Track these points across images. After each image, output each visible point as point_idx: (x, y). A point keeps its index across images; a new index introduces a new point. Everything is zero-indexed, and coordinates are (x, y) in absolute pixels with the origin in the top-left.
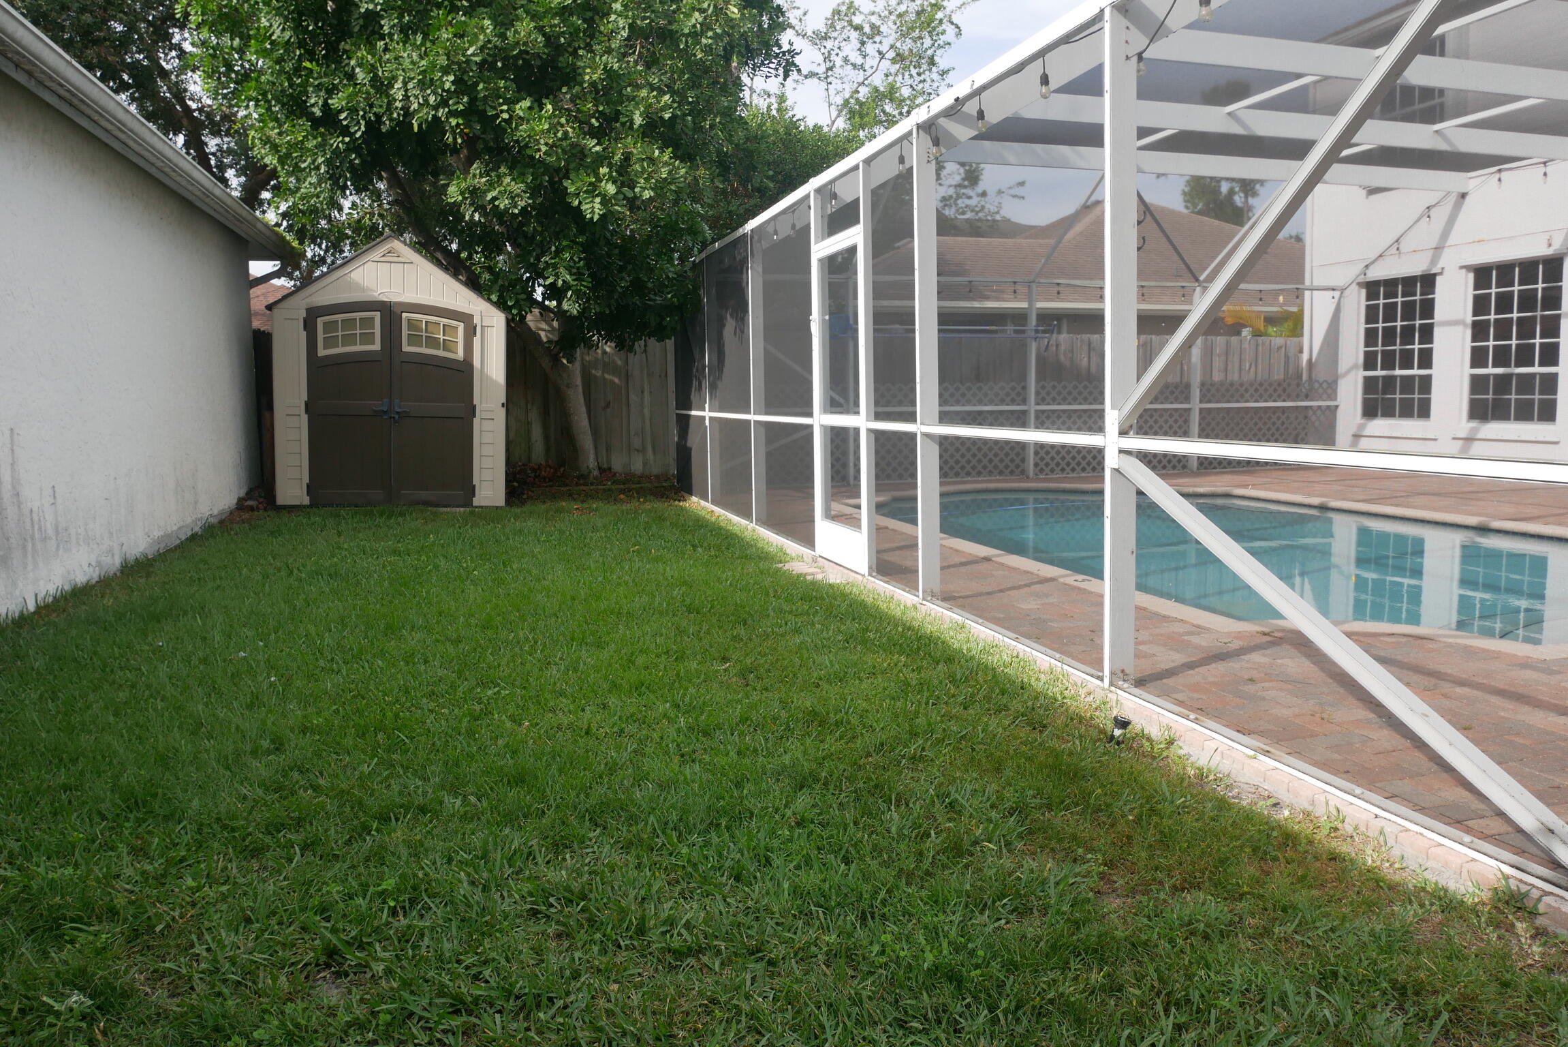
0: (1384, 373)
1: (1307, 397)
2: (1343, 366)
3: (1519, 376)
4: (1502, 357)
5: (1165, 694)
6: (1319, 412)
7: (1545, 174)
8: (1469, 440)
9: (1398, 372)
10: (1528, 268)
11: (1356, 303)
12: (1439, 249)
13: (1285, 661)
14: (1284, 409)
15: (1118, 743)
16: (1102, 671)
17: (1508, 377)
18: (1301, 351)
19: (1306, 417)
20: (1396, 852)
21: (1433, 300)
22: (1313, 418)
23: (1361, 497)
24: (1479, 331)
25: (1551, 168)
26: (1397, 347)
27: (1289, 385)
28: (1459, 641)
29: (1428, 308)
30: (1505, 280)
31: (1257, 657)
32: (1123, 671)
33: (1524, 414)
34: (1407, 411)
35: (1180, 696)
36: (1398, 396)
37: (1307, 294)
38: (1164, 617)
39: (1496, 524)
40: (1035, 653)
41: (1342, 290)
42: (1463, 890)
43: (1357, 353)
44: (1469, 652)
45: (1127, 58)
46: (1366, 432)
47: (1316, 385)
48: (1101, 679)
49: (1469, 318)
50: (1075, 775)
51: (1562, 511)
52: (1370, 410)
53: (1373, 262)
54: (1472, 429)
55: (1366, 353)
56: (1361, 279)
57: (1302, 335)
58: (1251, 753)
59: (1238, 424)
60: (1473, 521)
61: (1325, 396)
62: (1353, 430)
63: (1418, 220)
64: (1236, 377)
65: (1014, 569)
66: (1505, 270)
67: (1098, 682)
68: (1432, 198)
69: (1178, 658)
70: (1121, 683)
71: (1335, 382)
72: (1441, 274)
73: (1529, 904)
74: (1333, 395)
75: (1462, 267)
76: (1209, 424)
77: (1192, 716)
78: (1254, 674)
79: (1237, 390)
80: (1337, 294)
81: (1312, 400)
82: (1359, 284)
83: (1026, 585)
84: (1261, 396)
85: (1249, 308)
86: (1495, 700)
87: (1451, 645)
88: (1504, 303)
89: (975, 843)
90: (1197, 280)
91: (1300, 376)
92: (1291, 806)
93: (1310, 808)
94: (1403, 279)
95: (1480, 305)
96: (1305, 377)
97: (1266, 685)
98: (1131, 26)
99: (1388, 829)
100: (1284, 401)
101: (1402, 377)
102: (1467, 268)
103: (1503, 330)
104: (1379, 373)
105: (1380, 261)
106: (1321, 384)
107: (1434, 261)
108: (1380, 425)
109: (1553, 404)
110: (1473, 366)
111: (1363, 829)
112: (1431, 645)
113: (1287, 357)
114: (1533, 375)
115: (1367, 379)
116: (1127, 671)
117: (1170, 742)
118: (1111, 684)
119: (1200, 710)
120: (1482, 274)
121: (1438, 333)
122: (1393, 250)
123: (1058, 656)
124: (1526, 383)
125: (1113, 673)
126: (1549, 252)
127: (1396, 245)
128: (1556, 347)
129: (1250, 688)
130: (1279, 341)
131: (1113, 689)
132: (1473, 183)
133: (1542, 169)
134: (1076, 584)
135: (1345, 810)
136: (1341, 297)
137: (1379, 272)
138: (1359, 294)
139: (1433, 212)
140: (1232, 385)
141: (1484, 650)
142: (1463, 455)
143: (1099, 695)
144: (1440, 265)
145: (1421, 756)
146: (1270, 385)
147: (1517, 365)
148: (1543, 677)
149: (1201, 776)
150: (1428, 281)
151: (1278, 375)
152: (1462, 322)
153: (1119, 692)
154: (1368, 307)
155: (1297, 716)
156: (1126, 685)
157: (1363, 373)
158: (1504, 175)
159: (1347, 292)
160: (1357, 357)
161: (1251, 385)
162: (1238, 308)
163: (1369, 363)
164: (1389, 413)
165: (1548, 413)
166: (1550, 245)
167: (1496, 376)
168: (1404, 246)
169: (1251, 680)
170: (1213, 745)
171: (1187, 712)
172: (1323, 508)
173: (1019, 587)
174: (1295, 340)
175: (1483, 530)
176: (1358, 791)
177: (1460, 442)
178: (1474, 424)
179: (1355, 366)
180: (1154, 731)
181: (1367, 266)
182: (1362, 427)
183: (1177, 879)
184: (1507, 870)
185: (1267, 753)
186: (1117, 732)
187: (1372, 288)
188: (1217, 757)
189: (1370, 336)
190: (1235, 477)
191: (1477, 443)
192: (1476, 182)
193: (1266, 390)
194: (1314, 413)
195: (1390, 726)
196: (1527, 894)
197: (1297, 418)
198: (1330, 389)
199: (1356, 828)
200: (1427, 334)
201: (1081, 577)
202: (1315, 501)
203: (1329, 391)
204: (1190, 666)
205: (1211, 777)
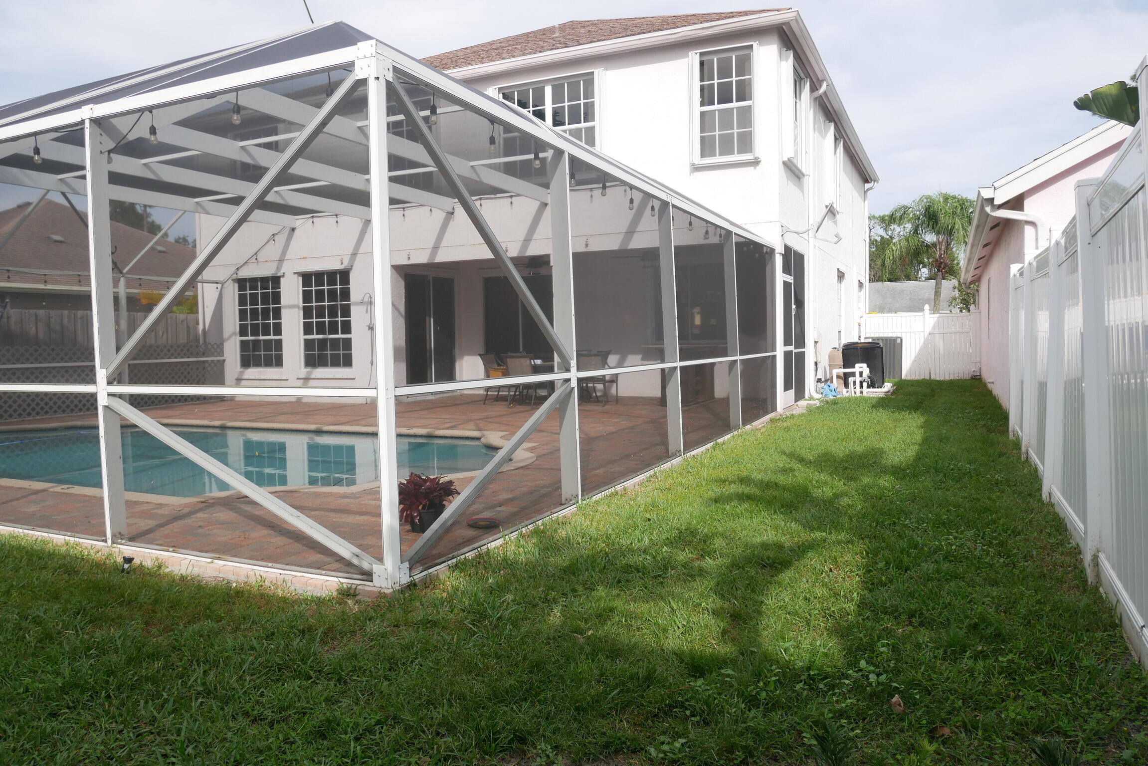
0: (253, 338)
1: (204, 355)
2: (226, 334)
3: (331, 339)
4: (321, 329)
5: (150, 542)
6: (212, 365)
7: (337, 222)
8: (307, 379)
9: (261, 338)
10: (332, 275)
11: (232, 294)
12: (281, 261)
13: (217, 515)
14: (188, 363)
15: (128, 573)
16: (106, 536)
17: (324, 341)
18: (198, 323)
19: (204, 368)
20: (292, 588)
21: (279, 292)
22: (209, 369)
23: (246, 419)
24: (307, 312)
25: (340, 219)
26: (260, 322)
27: (191, 346)
28: (311, 490)
29: (277, 298)
30: (320, 283)
31: (201, 515)
32: (120, 533)
33: (335, 363)
34: (269, 363)
35: (159, 542)
36: (262, 353)
37: (199, 285)
38: (135, 502)
39: (326, 428)
40: (50, 535)
41: (223, 284)
42: (324, 595)
43: (235, 325)
44: (317, 495)
45: (101, 152)
46: (245, 377)
47: (210, 346)
48: (105, 541)
49: (301, 304)
50: (110, 589)
51: (359, 418)
52: (246, 363)
53: (241, 266)
54: (308, 372)
55: (241, 325)
56: (234, 277)
57: (197, 312)
58: (209, 560)
59: (157, 374)
60: (313, 427)
61: (216, 354)
62: (236, 376)
63: (267, 242)
64: (153, 342)
65: (7, 487)
66: (319, 276)
67: (103, 544)
68: (276, 229)
69: (152, 523)
70: (119, 541)
71: (222, 344)
72: (283, 276)
73: (352, 592)
74: (221, 353)
75: (295, 273)
76: (135, 375)
77: (171, 549)
78: (201, 524)
79: (155, 351)
80: (219, 286)
81: (207, 356)
82: (233, 280)
83: (23, 497)
84: (172, 355)
85: (157, 292)
86: (330, 514)
87: (306, 493)
88: (320, 296)
89: (59, 633)
90: (121, 272)
91: (198, 341)
92: (237, 582)
93: (246, 580)
94: (261, 278)
95: (307, 296)
96: (201, 341)
97: (210, 527)
98: (103, 134)
99: (287, 578)
100: (188, 357)
101: (264, 340)
102: (298, 274)
103: (320, 313)
104: (250, 338)
105: (246, 267)
106: (212, 346)
107: (279, 268)
108: (253, 372)
109: (350, 356)
110: (305, 334)
111: (274, 582)
112: (296, 495)
113: (188, 327)
114: (339, 339)
115: (242, 342)
116: (123, 533)
117: (160, 567)
118: (113, 543)
119: (175, 545)
120: (306, 278)
121: (284, 312)
122: (254, 260)
123: (69, 534)
124: (335, 343)
125: (113, 536)
126: (342, 267)
127: (255, 256)
128: (349, 322)
129: (200, 531)
130: (182, 317)
131: (115, 545)
132: (298, 223)
133: (334, 219)
134: (63, 491)
135: (264, 575)
136: (222, 287)
137: (245, 273)
138: (234, 286)
139: (276, 238)
140: (151, 346)
141: (324, 493)
142: (305, 386)
143: (106, 551)
144: (282, 271)
145: (298, 545)
146: (178, 347)
147: (330, 334)
148: (352, 500)
149: (183, 578)
150: (276, 280)
151: (182, 340)
152: (297, 307)
153: (119, 546)
154: (240, 295)
155: (230, 539)
156: (123, 541)
157: (239, 338)
158: (315, 220)
159: (226, 285)
160: (235, 328)
161: (165, 347)
162: (150, 292)
163: (243, 331)
164: (258, 364)
165: (348, 362)
166: (342, 263)
167: (318, 339)
168: (261, 257)
169: (200, 527)
170: (187, 562)
171: (167, 548)
172: (223, 427)
173: (17, 499)
174: (193, 315)
175: (319, 432)
176: (270, 565)
177: (302, 381)
178: (308, 369)
179: (234, 333)
180: (148, 563)
181: (238, 269)
182: (242, 373)
183: (186, 620)
184: (342, 580)
185: (219, 559)
186: (126, 566)
187: (242, 283)
188: (190, 568)
189: (243, 314)
190: (158, 411)
191: (311, 381)
192: (298, 221)
193: (175, 350)
194: (210, 365)
195: (281, 534)
196: (350, 588)
197: (198, 369)
198: (219, 348)
199: (271, 582)
200: (277, 313)
201: (66, 486)
202: (217, 423)
203: (218, 350)
204: (161, 525)
205: (189, 578)
